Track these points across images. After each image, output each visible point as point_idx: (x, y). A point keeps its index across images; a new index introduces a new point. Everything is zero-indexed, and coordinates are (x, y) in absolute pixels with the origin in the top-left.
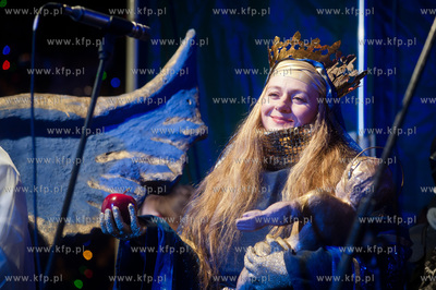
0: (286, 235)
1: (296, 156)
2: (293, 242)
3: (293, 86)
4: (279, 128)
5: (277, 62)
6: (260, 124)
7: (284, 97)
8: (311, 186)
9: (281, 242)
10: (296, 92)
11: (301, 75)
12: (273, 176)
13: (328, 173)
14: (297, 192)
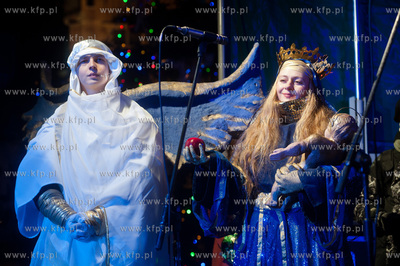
0: (298, 161)
1: (299, 116)
2: (302, 165)
3: (294, 74)
4: (288, 100)
5: (284, 61)
6: (277, 98)
7: (290, 81)
8: (310, 133)
9: (295, 165)
10: (296, 78)
11: (298, 68)
12: (286, 127)
13: (319, 125)
14: (302, 136)
